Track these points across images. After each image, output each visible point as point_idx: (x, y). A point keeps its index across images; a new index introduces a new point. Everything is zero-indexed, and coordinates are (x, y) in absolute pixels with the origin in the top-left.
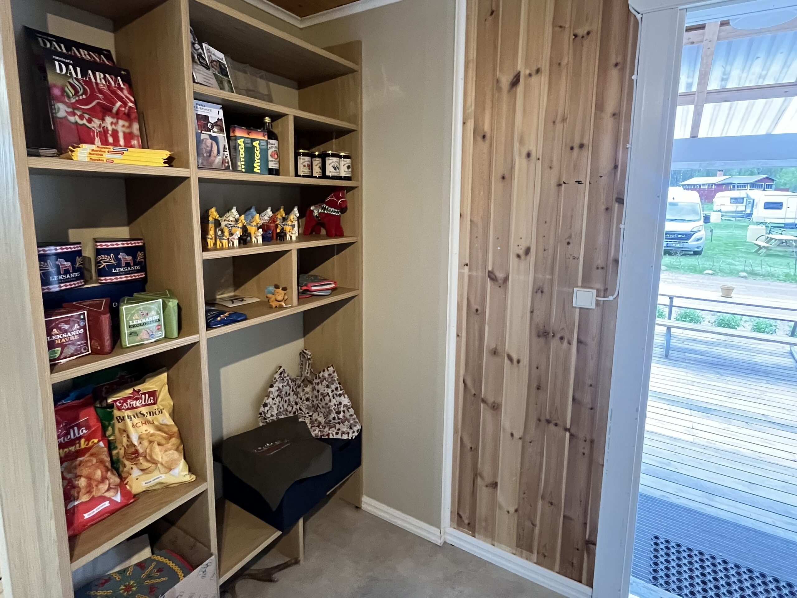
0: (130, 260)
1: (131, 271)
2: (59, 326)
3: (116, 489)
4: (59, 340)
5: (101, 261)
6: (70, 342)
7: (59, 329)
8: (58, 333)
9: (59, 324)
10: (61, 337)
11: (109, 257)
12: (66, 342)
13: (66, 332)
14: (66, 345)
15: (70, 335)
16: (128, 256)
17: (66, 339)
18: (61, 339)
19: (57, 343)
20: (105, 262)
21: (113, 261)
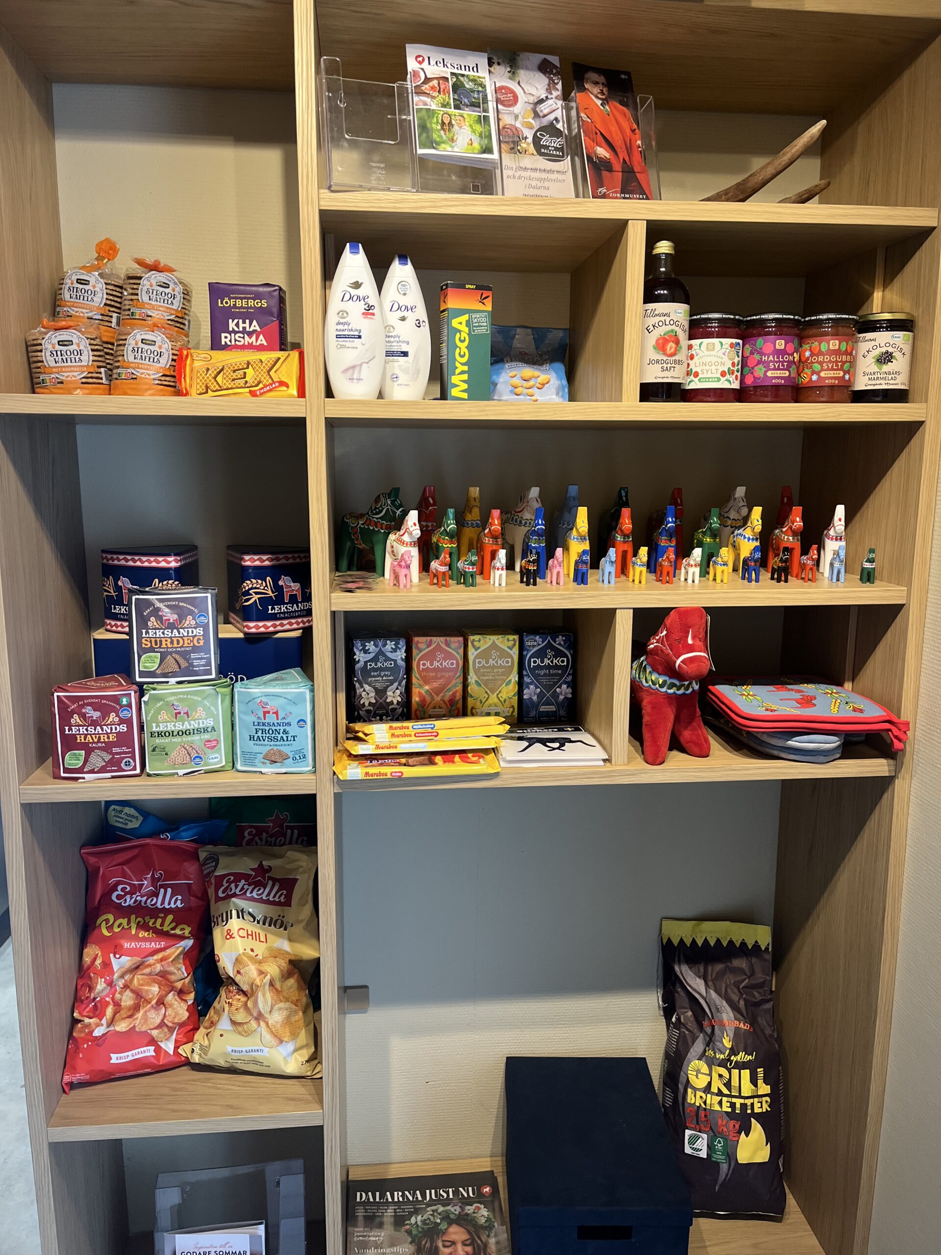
0: (297, 591)
1: (298, 611)
2: (84, 711)
3: (171, 1030)
4: (83, 736)
5: (251, 592)
6: (100, 745)
7: (83, 716)
8: (81, 723)
9: (83, 706)
10: (85, 732)
11: (264, 583)
12: (94, 742)
13: (94, 723)
14: (93, 749)
15: (101, 732)
16: (294, 582)
17: (93, 736)
18: (86, 735)
19: (79, 741)
20: (256, 593)
21: (270, 592)
